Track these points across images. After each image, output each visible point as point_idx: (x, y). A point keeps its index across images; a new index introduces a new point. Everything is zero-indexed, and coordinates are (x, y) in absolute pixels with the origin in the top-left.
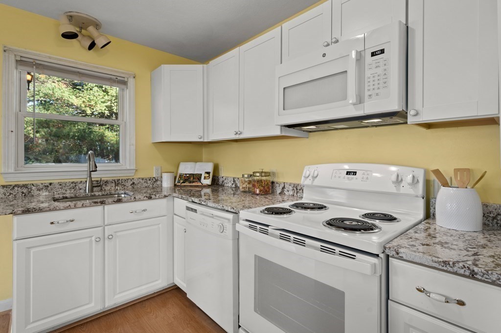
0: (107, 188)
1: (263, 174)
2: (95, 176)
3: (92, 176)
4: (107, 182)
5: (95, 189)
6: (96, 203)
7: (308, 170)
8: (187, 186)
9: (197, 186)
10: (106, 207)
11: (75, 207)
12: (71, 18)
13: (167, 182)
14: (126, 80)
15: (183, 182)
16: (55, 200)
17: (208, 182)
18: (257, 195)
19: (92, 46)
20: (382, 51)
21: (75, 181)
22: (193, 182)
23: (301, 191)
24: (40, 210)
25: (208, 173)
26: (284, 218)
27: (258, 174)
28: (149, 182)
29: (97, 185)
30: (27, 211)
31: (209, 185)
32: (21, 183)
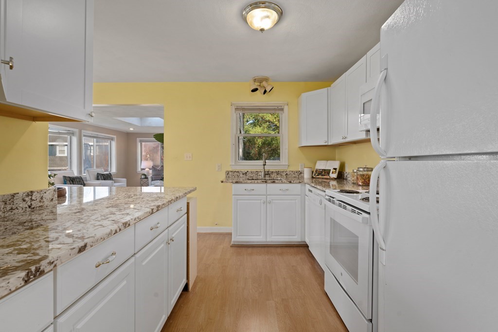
0: (273, 176)
1: (366, 169)
2: (267, 168)
3: (265, 168)
4: (272, 172)
5: (267, 176)
6: (263, 182)
8: (320, 178)
9: (327, 179)
10: (268, 185)
11: (254, 183)
12: (255, 80)
13: (307, 175)
14: (283, 107)
15: (318, 175)
16: (248, 179)
17: (335, 176)
18: (360, 185)
19: (265, 92)
21: (258, 170)
22: (324, 175)
24: (241, 183)
25: (335, 169)
26: (354, 196)
27: (361, 169)
28: (296, 174)
29: (267, 173)
30: (237, 182)
31: (335, 179)
32: (237, 170)
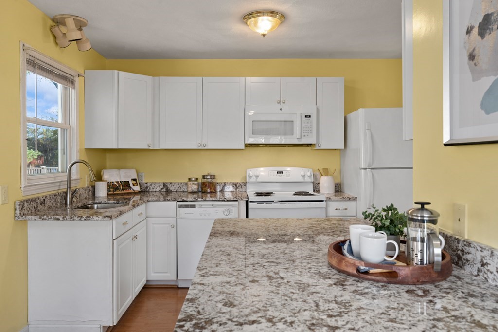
1: (212, 177)
7: (251, 172)
14: (74, 78)
15: (115, 191)
17: (137, 188)
20: (310, 117)
22: (124, 190)
23: (240, 187)
25: (135, 180)
31: (139, 192)
